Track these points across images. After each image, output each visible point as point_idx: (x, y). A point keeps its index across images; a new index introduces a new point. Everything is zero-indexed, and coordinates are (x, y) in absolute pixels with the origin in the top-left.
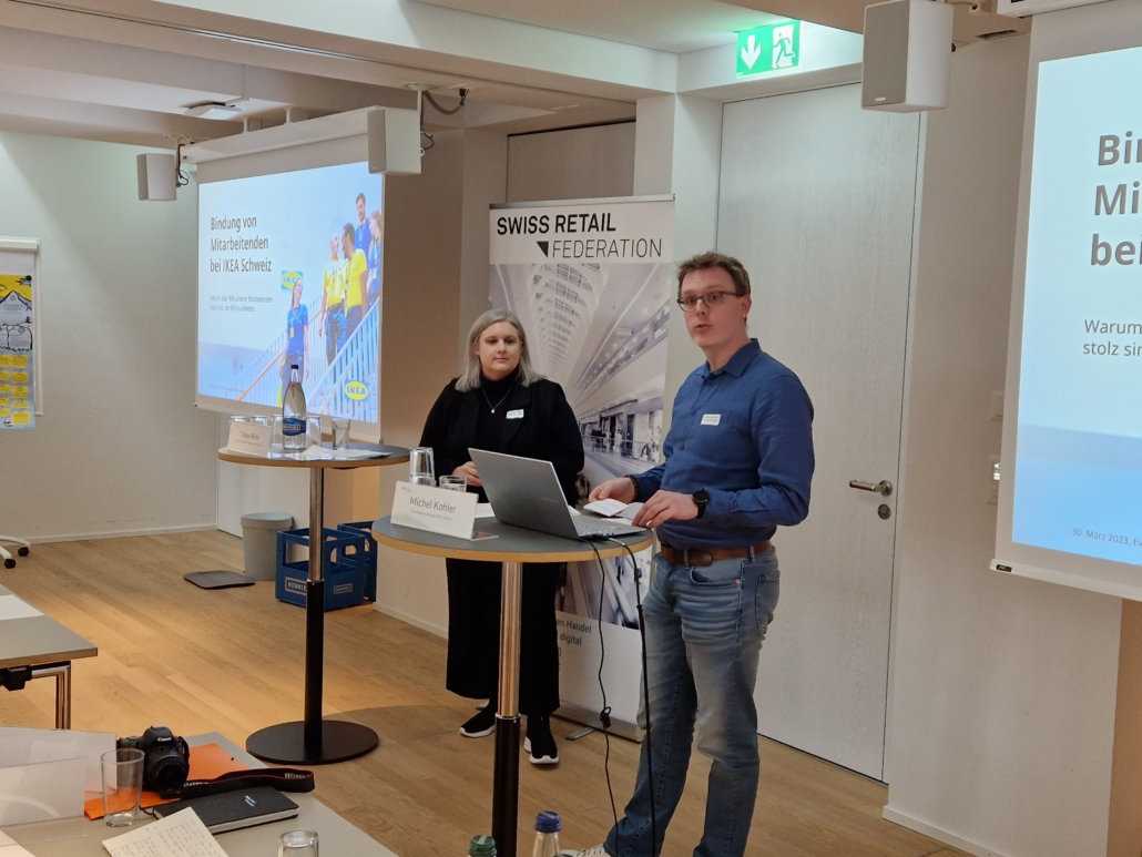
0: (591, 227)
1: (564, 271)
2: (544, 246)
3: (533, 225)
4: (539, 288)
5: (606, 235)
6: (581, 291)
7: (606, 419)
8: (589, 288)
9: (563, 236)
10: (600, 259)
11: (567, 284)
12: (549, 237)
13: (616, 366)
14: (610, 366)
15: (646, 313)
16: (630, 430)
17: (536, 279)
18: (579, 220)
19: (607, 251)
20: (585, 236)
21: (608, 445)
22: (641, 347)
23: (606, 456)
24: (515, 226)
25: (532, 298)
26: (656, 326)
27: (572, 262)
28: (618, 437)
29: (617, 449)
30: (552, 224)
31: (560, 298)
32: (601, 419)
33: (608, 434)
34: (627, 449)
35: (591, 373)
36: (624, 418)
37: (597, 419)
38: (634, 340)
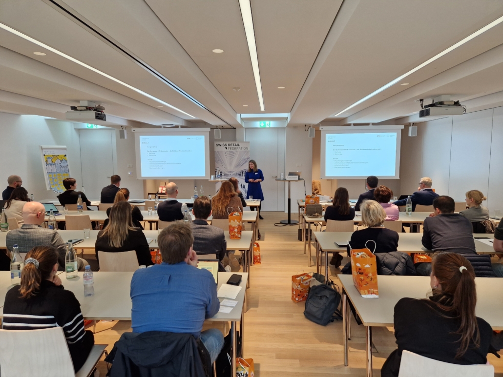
0: (235, 145)
1: (231, 152)
3: (223, 145)
4: (226, 154)
5: (238, 147)
7: (241, 172)
8: (236, 154)
9: (229, 146)
10: (237, 150)
12: (227, 147)
13: (242, 165)
15: (246, 157)
17: (225, 153)
18: (233, 145)
19: (239, 149)
20: (234, 147)
24: (220, 145)
25: (225, 156)
27: (232, 150)
30: (227, 145)
31: (230, 156)
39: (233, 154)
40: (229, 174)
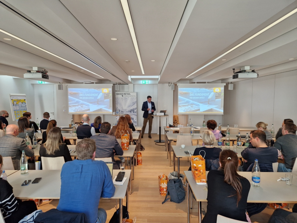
2: (123, 96)
3: (121, 94)
5: (130, 95)
6: (127, 100)
7: (131, 110)
12: (123, 95)
14: (131, 106)
17: (122, 99)
18: (126, 94)
20: (127, 95)
23: (132, 113)
24: (119, 94)
25: (122, 101)
26: (135, 102)
27: (126, 97)
29: (133, 112)
30: (123, 94)
34: (134, 112)
35: (129, 106)
36: (133, 110)
38: (133, 104)
39: (126, 99)
40: (124, 111)
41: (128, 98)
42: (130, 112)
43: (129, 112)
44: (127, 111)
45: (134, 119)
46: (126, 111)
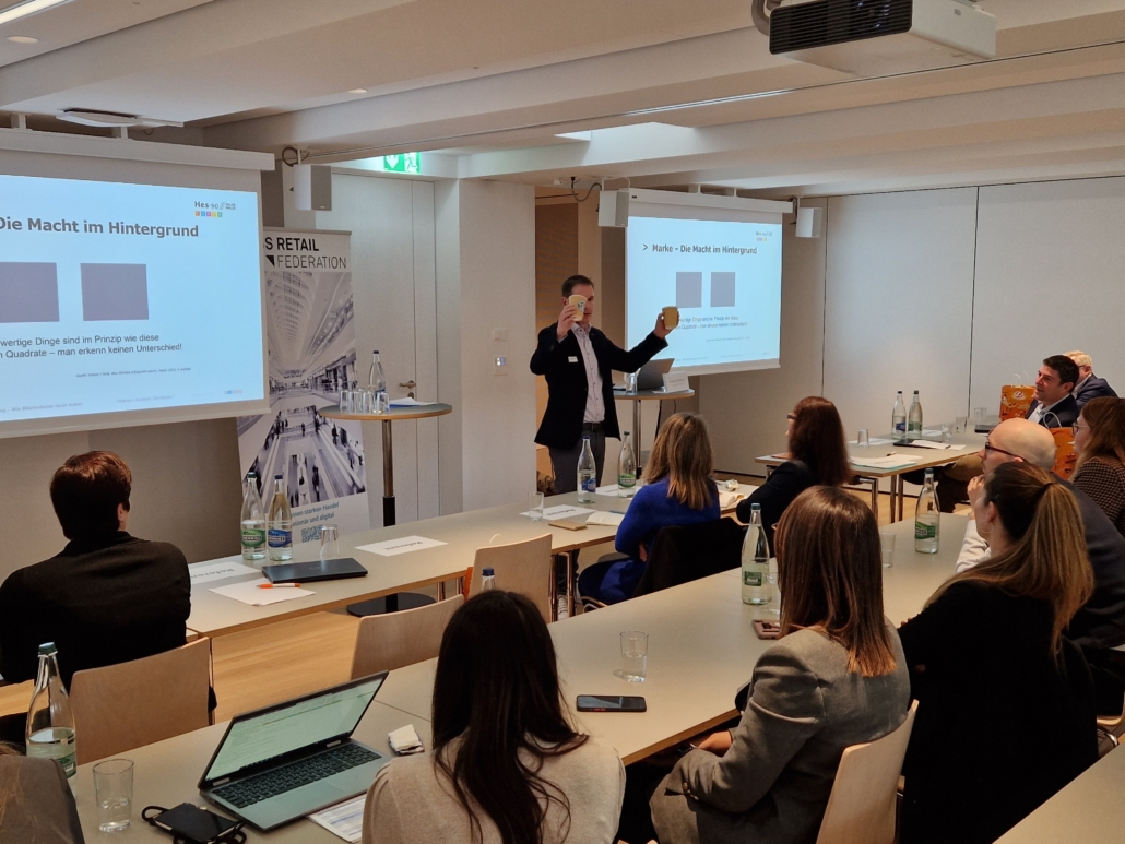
0: (302, 247)
1: (288, 277)
2: (271, 258)
6: (302, 290)
7: (330, 371)
8: (306, 288)
9: (281, 250)
10: (311, 269)
11: (292, 285)
12: (274, 252)
13: (332, 337)
14: (329, 337)
15: (341, 302)
16: (345, 375)
17: (269, 282)
19: (316, 263)
20: (299, 253)
21: (334, 387)
22: (342, 323)
23: (335, 395)
26: (347, 310)
27: (292, 270)
28: (340, 381)
29: (340, 389)
30: (274, 243)
31: (288, 295)
32: (327, 372)
33: (333, 380)
34: (346, 387)
35: (316, 343)
36: (341, 369)
37: (324, 372)
38: (339, 320)
39: (295, 287)
40: (289, 381)
41: (304, 278)
42: (326, 383)
43: (321, 391)
44: (305, 377)
45: (349, 437)
46: (298, 381)
